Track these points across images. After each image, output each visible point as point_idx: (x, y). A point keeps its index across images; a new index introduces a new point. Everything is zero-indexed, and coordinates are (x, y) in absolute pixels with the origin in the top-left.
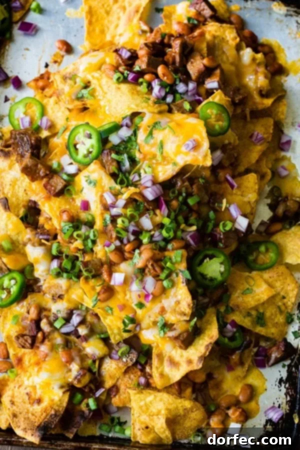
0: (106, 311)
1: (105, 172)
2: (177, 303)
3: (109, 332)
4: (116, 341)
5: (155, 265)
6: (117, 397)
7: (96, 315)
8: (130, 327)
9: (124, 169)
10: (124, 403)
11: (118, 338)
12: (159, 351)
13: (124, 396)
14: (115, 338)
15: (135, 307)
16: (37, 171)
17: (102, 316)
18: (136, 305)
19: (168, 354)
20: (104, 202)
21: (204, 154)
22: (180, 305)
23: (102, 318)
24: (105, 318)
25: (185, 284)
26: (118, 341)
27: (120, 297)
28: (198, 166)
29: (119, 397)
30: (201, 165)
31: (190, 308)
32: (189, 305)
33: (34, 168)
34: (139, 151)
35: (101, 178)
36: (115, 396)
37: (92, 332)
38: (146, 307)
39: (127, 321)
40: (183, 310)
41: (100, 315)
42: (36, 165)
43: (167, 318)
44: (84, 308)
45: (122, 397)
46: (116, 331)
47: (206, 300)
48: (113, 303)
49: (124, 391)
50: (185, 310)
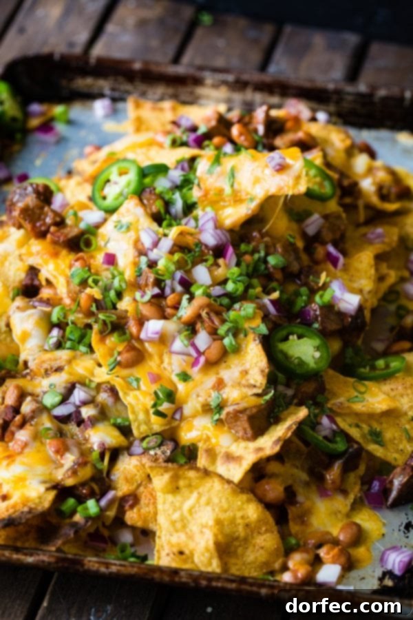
0: (129, 384)
1: (145, 210)
2: (244, 373)
3: (131, 417)
4: (141, 433)
5: (213, 315)
6: (135, 510)
7: (113, 391)
8: (165, 407)
9: (173, 211)
10: (145, 521)
11: (143, 428)
12: (210, 447)
13: (147, 509)
14: (138, 428)
15: (175, 379)
16: (43, 217)
17: (122, 390)
18: (178, 375)
19: (223, 450)
20: (140, 247)
21: (297, 174)
22: (248, 377)
23: (121, 394)
24: (126, 394)
25: (258, 342)
26: (144, 435)
27: (152, 365)
28: (287, 196)
29: (139, 510)
30: (290, 193)
31: (264, 376)
32: (262, 371)
33: (37, 211)
34: (199, 185)
35: (138, 221)
36: (132, 507)
37: (103, 415)
38: (193, 380)
39: (161, 395)
40: (252, 382)
41: (118, 388)
42: (42, 208)
43: (225, 396)
44: (93, 385)
45: (143, 511)
46: (141, 416)
47: (290, 392)
48: (140, 372)
49: (147, 501)
50: (256, 381)
